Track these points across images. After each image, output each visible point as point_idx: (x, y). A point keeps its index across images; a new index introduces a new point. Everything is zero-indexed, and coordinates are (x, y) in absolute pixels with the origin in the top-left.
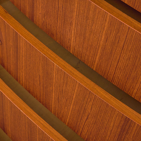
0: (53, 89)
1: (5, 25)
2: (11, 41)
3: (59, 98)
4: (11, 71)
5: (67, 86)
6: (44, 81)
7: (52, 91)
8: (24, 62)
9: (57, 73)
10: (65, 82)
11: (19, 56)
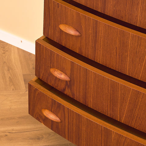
0: (128, 54)
1: (86, 18)
2: (91, 29)
3: (134, 59)
4: (89, 55)
5: (140, 47)
6: (120, 51)
7: (127, 56)
8: (102, 42)
9: (132, 39)
10: (139, 44)
11: (97, 39)
